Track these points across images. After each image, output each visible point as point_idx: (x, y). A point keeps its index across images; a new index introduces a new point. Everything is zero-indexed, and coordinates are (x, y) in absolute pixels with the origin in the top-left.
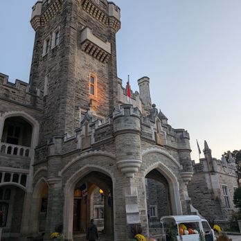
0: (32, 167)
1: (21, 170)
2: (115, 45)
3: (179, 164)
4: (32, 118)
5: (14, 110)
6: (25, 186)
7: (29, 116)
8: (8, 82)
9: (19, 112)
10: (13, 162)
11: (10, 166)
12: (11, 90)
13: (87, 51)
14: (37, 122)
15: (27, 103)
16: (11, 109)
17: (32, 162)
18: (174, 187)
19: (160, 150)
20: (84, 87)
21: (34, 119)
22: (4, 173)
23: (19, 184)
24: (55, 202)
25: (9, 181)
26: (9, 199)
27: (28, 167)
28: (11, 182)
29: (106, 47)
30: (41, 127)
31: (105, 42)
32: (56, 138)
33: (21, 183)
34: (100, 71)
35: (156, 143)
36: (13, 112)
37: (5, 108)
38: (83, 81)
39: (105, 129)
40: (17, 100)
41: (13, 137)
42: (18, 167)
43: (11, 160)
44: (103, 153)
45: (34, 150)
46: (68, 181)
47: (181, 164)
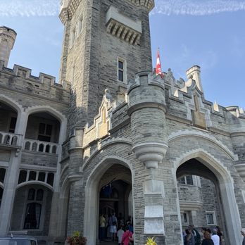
0: (59, 165)
1: (48, 168)
2: (148, 24)
3: (231, 153)
4: (58, 112)
5: (38, 105)
6: (52, 185)
7: (55, 110)
8: (31, 76)
9: (43, 106)
10: (38, 159)
11: (35, 164)
12: (34, 84)
13: (114, 33)
14: (64, 116)
15: (52, 97)
16: (35, 104)
17: (60, 159)
18: (226, 184)
19: (200, 133)
20: (111, 72)
21: (61, 114)
22: (29, 171)
23: (45, 183)
24: (75, 202)
25: (35, 180)
26: (41, 200)
27: (55, 165)
28: (36, 181)
29: (137, 26)
30: (68, 121)
31: (135, 20)
32: (77, 130)
33: (48, 182)
34: (131, 55)
35: (193, 124)
36: (37, 107)
37: (28, 102)
38: (109, 66)
39: (122, 110)
40: (41, 94)
41: (45, 135)
42: (44, 165)
43: (36, 157)
44: (120, 139)
45: (61, 147)
46: (89, 178)
47: (235, 153)
